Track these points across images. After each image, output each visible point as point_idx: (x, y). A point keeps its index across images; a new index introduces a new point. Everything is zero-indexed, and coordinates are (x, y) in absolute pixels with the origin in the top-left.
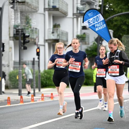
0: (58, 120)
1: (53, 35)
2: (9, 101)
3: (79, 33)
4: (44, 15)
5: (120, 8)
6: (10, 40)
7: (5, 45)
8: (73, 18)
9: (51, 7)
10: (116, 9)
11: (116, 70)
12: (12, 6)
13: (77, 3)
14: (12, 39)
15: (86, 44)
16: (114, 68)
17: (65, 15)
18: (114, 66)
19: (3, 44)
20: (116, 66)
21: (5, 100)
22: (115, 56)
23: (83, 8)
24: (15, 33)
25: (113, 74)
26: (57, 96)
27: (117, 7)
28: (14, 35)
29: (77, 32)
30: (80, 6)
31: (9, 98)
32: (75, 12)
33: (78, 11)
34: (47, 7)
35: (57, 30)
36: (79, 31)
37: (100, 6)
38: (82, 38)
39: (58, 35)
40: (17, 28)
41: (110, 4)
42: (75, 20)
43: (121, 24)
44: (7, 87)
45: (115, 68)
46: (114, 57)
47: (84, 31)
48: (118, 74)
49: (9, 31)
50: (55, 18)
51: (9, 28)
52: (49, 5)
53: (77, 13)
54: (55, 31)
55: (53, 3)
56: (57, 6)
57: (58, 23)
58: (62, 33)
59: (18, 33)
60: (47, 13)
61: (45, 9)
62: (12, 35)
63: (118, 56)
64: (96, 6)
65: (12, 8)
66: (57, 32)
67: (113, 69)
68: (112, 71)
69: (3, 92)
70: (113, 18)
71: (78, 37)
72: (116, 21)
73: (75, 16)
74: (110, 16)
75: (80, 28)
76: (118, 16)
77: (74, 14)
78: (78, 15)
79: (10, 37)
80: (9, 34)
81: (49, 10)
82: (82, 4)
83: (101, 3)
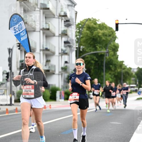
0: (49, 123)
1: (46, 67)
2: (16, 110)
3: (63, 66)
4: (40, 54)
5: (90, 49)
6: (17, 70)
7: (14, 73)
8: (59, 56)
9: (44, 49)
10: (87, 50)
11: (30, 91)
12: (18, 48)
13: (62, 46)
14: (18, 69)
15: (67, 73)
16: (28, 89)
17: (53, 54)
18: (28, 87)
19: (13, 73)
20: (31, 87)
21: (14, 110)
22: (29, 74)
23: (66, 49)
24: (21, 65)
25: (27, 96)
26: (48, 107)
27: (87, 49)
28: (20, 67)
29: (62, 65)
30: (64, 48)
31: (17, 108)
32: (60, 52)
33: (62, 52)
34: (42, 48)
35: (48, 64)
36: (63, 65)
37: (77, 48)
38: (64, 69)
39: (49, 67)
40: (22, 62)
41: (83, 46)
42: (60, 57)
43: (90, 60)
44: (15, 101)
45: (30, 89)
46: (27, 75)
47: (66, 64)
48: (33, 96)
49: (17, 64)
50: (47, 56)
51: (17, 62)
52: (43, 47)
53: (61, 53)
54: (47, 64)
55: (46, 46)
56: (49, 48)
57: (49, 59)
58: (52, 66)
59: (23, 65)
60: (42, 52)
61: (40, 50)
62: (19, 67)
63: (32, 74)
64: (74, 48)
65: (19, 49)
66: (48, 65)
67: (26, 90)
68: (26, 92)
69: (13, 105)
70: (85, 56)
71: (62, 68)
72: (87, 58)
73: (60, 55)
74: (83, 54)
75: (63, 62)
76: (88, 55)
77: (59, 53)
78: (62, 54)
79: (17, 68)
80: (17, 66)
81: (43, 50)
82: (65, 47)
83: (77, 46)
